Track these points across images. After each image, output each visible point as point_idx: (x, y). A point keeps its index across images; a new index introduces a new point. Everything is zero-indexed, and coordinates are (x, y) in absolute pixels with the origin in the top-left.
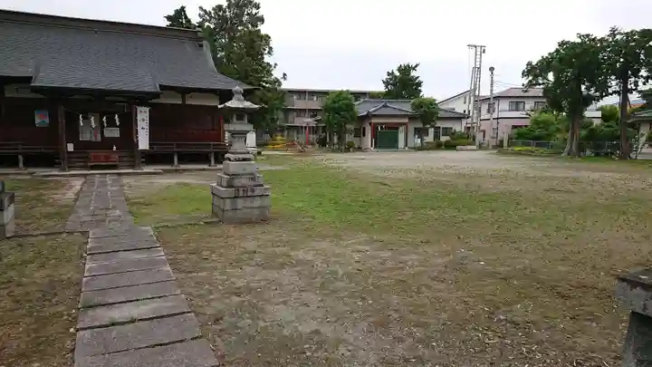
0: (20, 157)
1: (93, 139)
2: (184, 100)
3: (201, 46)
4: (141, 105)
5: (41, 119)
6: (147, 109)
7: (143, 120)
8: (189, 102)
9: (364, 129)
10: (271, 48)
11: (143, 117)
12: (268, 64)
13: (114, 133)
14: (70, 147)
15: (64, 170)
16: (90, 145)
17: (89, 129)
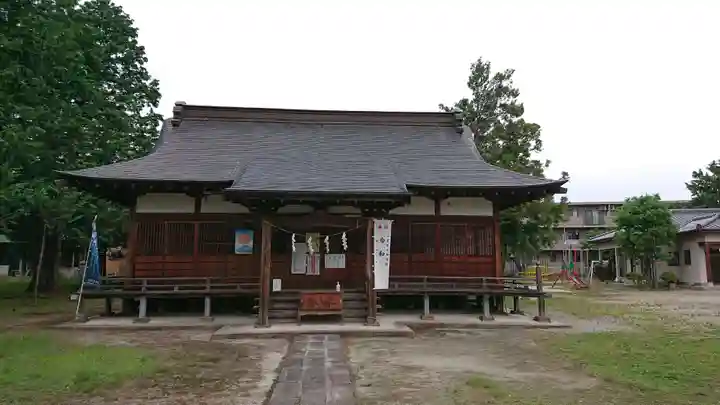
0: (208, 301)
1: (309, 273)
2: (437, 209)
3: (461, 132)
4: (380, 216)
5: (243, 243)
6: (389, 223)
7: (382, 241)
8: (446, 211)
9: (688, 253)
10: (539, 142)
11: (382, 234)
12: (537, 163)
13: (337, 262)
14: (277, 285)
15: (261, 324)
16: (304, 281)
17: (305, 258)
